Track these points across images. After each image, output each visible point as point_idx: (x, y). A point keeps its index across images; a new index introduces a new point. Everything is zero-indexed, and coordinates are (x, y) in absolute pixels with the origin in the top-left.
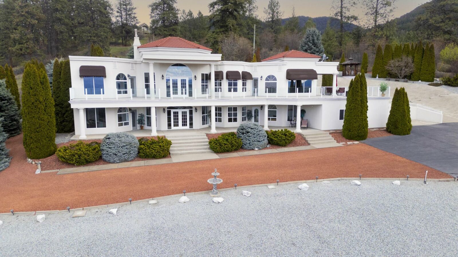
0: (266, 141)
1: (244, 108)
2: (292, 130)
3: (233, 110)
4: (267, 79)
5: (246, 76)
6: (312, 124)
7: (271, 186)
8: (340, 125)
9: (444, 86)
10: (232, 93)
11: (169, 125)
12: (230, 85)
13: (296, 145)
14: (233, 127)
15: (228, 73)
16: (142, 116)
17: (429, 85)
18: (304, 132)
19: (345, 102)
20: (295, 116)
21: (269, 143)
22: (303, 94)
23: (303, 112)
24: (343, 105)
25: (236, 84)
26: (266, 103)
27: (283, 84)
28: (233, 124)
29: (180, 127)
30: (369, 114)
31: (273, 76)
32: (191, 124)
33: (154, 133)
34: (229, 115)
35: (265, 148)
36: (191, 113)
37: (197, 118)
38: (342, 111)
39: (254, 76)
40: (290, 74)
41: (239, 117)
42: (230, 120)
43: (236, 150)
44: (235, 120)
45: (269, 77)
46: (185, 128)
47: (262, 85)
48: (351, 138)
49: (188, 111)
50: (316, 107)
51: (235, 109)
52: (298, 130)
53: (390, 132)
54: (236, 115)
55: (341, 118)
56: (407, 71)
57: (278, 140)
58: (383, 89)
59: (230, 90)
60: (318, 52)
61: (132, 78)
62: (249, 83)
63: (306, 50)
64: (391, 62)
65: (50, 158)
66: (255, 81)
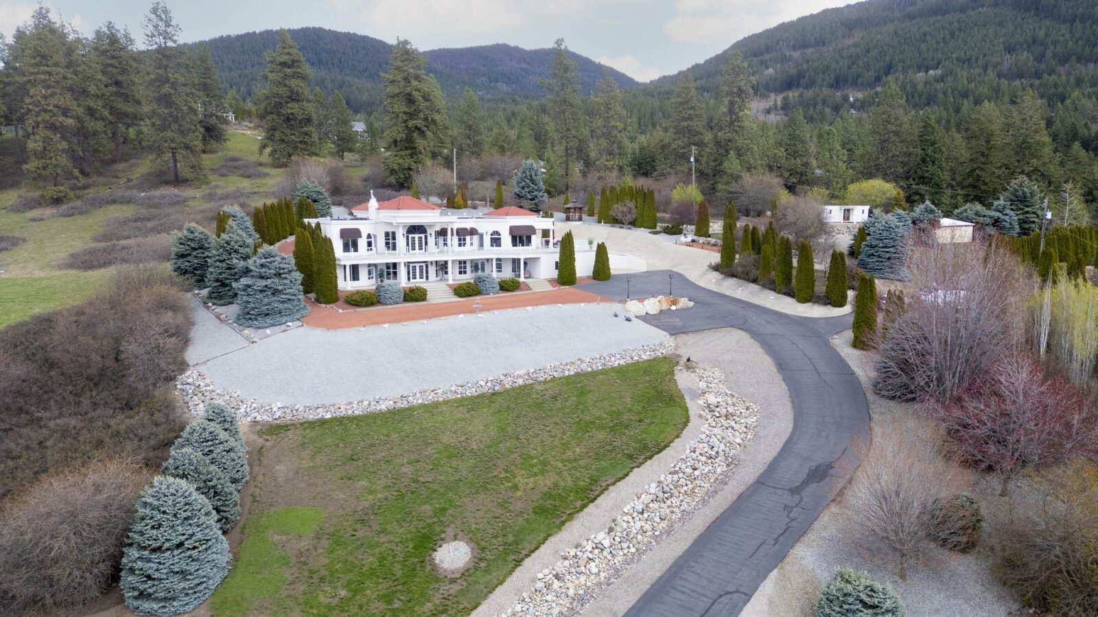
0: (498, 288)
1: (472, 261)
2: (517, 279)
3: (462, 264)
4: (492, 234)
5: (473, 232)
6: (534, 274)
8: (555, 274)
9: (662, 234)
10: (462, 248)
11: (409, 279)
12: (460, 240)
13: (521, 290)
14: (468, 277)
15: (458, 230)
16: (382, 271)
17: (650, 233)
18: (527, 281)
19: (558, 255)
20: (519, 268)
21: (501, 289)
22: (525, 248)
23: (525, 264)
24: (557, 258)
25: (465, 240)
26: (494, 257)
27: (506, 239)
28: (463, 276)
29: (418, 279)
30: (576, 264)
31: (497, 232)
32: (427, 278)
34: (460, 268)
35: (499, 293)
36: (427, 267)
37: (432, 270)
38: (557, 263)
39: (480, 231)
40: (512, 230)
41: (468, 269)
42: (460, 273)
43: (476, 295)
44: (465, 272)
45: (494, 232)
46: (421, 280)
47: (487, 240)
48: (563, 284)
49: (424, 265)
50: (535, 259)
51: (465, 262)
52: (522, 279)
53: (595, 279)
54: (465, 267)
55: (556, 268)
56: (629, 218)
57: (507, 287)
58: (591, 243)
59: (460, 245)
60: (537, 190)
61: (375, 236)
62: (476, 238)
63: (523, 188)
64: (615, 206)
65: (338, 303)
66: (481, 236)
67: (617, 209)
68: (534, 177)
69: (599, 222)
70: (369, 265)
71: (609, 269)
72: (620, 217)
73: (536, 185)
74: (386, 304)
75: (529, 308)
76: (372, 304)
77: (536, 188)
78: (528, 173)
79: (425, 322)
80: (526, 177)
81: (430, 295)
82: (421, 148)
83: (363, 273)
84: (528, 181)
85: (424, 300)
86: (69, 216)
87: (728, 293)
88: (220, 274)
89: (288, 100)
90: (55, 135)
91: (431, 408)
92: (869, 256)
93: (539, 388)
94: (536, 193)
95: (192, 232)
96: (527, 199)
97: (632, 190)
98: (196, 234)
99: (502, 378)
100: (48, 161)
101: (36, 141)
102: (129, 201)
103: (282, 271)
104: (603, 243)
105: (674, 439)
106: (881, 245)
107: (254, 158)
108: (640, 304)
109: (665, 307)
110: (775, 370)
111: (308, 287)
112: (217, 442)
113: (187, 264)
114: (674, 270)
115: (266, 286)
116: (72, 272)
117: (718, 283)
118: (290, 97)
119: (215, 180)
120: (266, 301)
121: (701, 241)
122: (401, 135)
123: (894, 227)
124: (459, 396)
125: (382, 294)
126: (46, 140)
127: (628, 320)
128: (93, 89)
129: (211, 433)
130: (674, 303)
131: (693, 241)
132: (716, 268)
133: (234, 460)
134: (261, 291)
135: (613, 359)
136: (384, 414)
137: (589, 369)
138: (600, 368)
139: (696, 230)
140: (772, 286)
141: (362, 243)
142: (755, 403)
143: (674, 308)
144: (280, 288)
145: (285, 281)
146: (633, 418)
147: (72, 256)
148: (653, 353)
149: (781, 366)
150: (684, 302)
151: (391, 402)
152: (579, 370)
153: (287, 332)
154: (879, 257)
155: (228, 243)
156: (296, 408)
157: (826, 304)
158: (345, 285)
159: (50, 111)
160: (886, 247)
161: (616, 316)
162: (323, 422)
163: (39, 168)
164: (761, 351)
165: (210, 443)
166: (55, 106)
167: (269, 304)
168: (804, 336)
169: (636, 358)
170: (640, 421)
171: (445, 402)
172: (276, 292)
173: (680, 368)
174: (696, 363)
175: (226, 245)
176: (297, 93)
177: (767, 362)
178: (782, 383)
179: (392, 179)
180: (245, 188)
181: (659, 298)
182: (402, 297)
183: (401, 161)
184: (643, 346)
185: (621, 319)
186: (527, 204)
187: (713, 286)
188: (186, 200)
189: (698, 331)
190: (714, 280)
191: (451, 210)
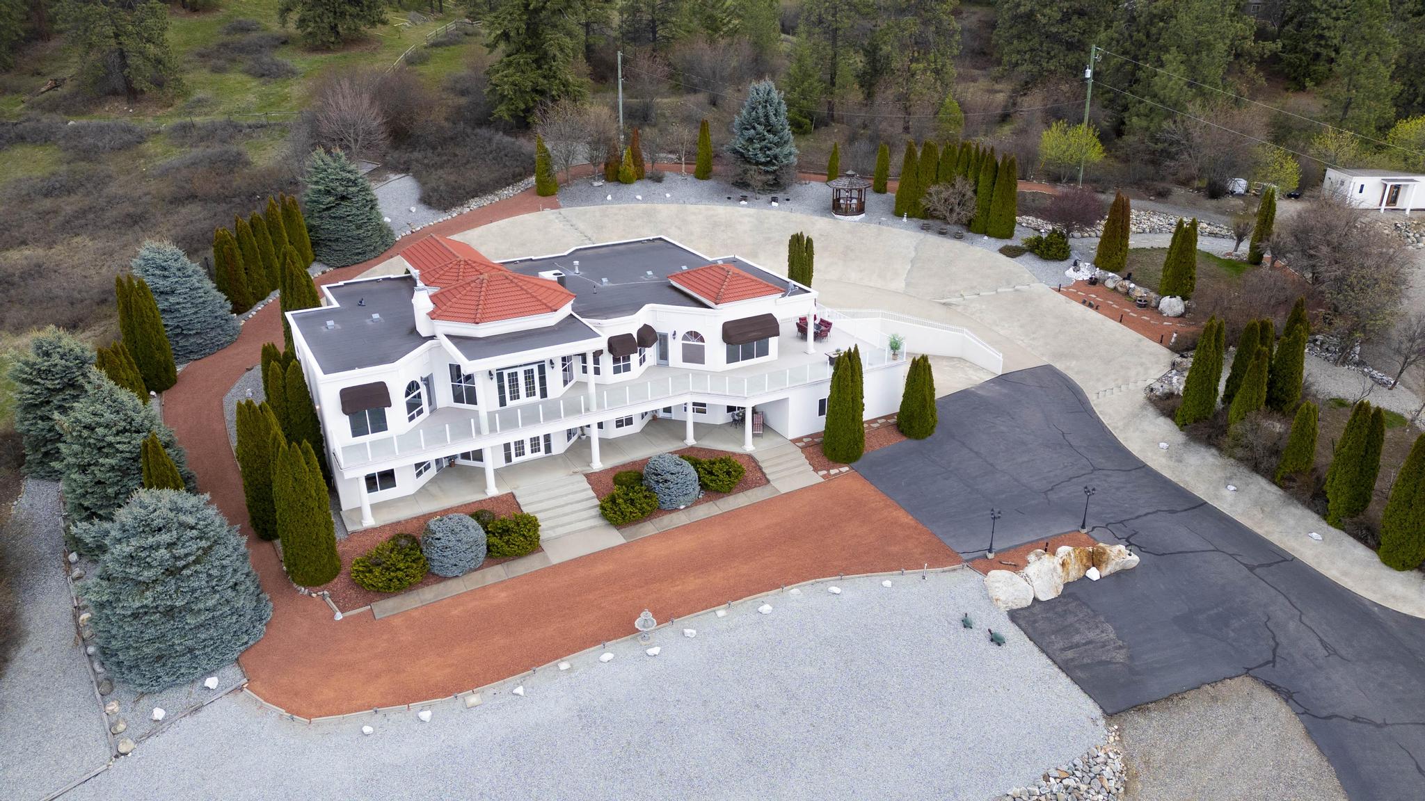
0: (696, 487)
2: (738, 450)
4: (685, 338)
6: (772, 422)
7: (721, 612)
8: (816, 427)
9: (1027, 258)
10: (623, 376)
11: (509, 458)
13: (746, 485)
15: (611, 343)
17: (1002, 251)
18: (759, 446)
21: (704, 486)
22: (755, 361)
23: (756, 416)
25: (627, 358)
26: (689, 400)
27: (716, 349)
28: (625, 429)
29: (529, 455)
31: (696, 333)
32: (548, 447)
33: (493, 491)
34: (619, 421)
35: (697, 502)
37: (558, 438)
38: (822, 402)
39: (659, 329)
40: (728, 329)
41: (637, 420)
43: (649, 517)
44: (629, 423)
45: (689, 334)
47: (676, 352)
48: (837, 460)
50: (777, 402)
52: (749, 446)
53: (902, 432)
54: (629, 419)
58: (895, 347)
59: (617, 370)
60: (777, 145)
61: (428, 381)
62: (651, 352)
63: (750, 140)
64: (933, 189)
65: (339, 582)
66: (664, 339)
67: (938, 193)
68: (773, 119)
69: (899, 214)
72: (940, 209)
73: (775, 135)
74: (444, 579)
75: (765, 604)
76: (413, 585)
77: (776, 139)
80: (757, 118)
81: (546, 532)
82: (555, 47)
83: (402, 474)
84: (760, 128)
85: (530, 553)
87: (1201, 491)
94: (775, 150)
96: (758, 163)
97: (968, 153)
104: (924, 356)
108: (1016, 578)
109: (1074, 574)
114: (1059, 366)
121: (1110, 284)
125: (435, 556)
127: (996, 640)
130: (1096, 559)
131: (1093, 282)
132: (1165, 404)
139: (1099, 247)
141: (396, 413)
143: (1094, 574)
153: (202, 715)
161: (967, 624)
179: (502, 111)
180: (246, 111)
181: (1063, 550)
182: (482, 556)
183: (517, 78)
184: (1046, 778)
185: (978, 636)
186: (756, 178)
187: (1164, 461)
188: (141, 139)
189: (1168, 698)
190: (1163, 445)
191: (611, 187)
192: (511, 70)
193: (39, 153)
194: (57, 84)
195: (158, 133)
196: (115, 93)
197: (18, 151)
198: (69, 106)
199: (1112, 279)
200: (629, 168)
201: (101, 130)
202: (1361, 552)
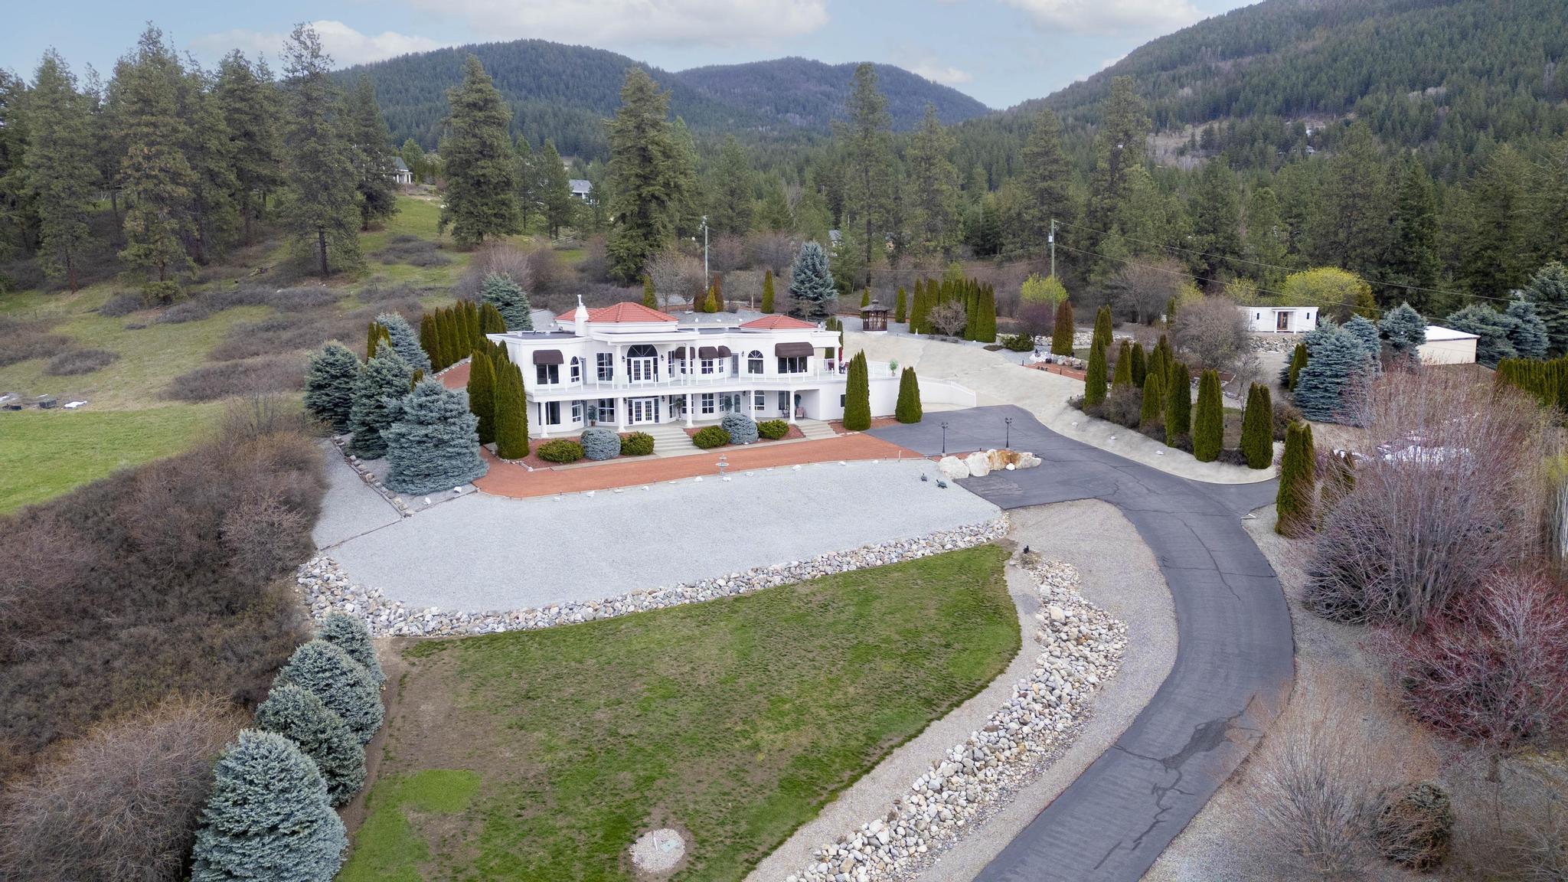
0: (757, 435)
1: (721, 394)
2: (785, 421)
3: (708, 398)
4: (750, 356)
5: (723, 352)
6: (809, 414)
7: (769, 469)
8: (839, 413)
9: (1004, 351)
10: (707, 376)
11: (631, 421)
12: (704, 364)
13: (790, 437)
14: (716, 417)
15: (701, 350)
16: (593, 409)
17: (985, 348)
18: (800, 423)
19: (845, 386)
20: (788, 403)
21: (760, 437)
22: (798, 374)
23: (798, 397)
24: (843, 390)
25: (711, 364)
26: (752, 388)
27: (771, 363)
28: (708, 416)
29: (644, 421)
30: (870, 399)
31: (758, 352)
32: (657, 418)
33: (622, 430)
34: (704, 404)
35: (756, 442)
36: (656, 402)
37: (664, 409)
38: (843, 396)
39: (733, 351)
40: (779, 349)
41: (716, 406)
42: (705, 411)
43: (724, 445)
44: (711, 411)
45: (753, 352)
46: (649, 422)
47: (744, 364)
48: (851, 428)
49: (652, 400)
50: (812, 392)
51: (711, 396)
52: (792, 421)
53: (898, 420)
54: (711, 403)
55: (843, 405)
56: (956, 326)
57: (770, 432)
58: (893, 367)
59: (704, 371)
60: (822, 285)
61: (583, 361)
62: (727, 362)
63: (802, 282)
64: (935, 309)
65: (528, 458)
66: (735, 358)
67: (938, 313)
68: (818, 267)
69: (912, 332)
70: (574, 402)
71: (919, 406)
72: (942, 324)
73: (821, 278)
74: (595, 460)
75: (797, 467)
76: (575, 460)
77: (821, 282)
78: (810, 261)
79: (647, 488)
80: (807, 267)
81: (657, 446)
82: (659, 225)
83: (565, 414)
84: (809, 273)
85: (649, 454)
86: (180, 322)
87: (1094, 443)
88: (367, 414)
89: (477, 156)
90: (161, 209)
91: (646, 620)
92: (1310, 389)
93: (803, 590)
94: (821, 290)
95: (332, 354)
96: (808, 298)
97: (961, 284)
98: (338, 356)
99: (751, 574)
100: (152, 246)
101: (135, 219)
102: (259, 301)
103: (448, 414)
104: (911, 369)
105: (996, 675)
106: (1329, 373)
107: (431, 237)
108: (960, 462)
109: (997, 466)
110: (1156, 568)
111: (486, 434)
112: (338, 672)
113: (325, 398)
114: (1018, 405)
115: (426, 435)
116: (177, 404)
117: (1080, 428)
118: (481, 153)
119: (376, 269)
120: (426, 456)
121: (1060, 362)
122: (631, 208)
123: (1349, 345)
124: (687, 601)
125: (590, 444)
126: (150, 218)
127: (942, 486)
128: (213, 145)
129: (329, 659)
130: (1012, 459)
131: (1049, 361)
132: (1078, 405)
133: (360, 698)
134: (419, 442)
135: (914, 547)
136: (579, 627)
137: (879, 563)
138: (895, 560)
139: (1054, 345)
140: (1159, 434)
141: (564, 371)
142: (1122, 620)
143: (1011, 467)
144: (446, 437)
145: (453, 428)
146: (937, 642)
147: (180, 381)
148: (974, 539)
149: (1165, 562)
150: (1027, 458)
151: (590, 610)
152: (863, 564)
153: (455, 501)
154: (1326, 390)
155: (378, 371)
156: (458, 616)
157: (1239, 464)
158: (539, 430)
159: (155, 177)
160: (1337, 376)
161: (924, 479)
162: (493, 638)
163: (140, 256)
164: (1136, 536)
165: (327, 674)
166: (161, 170)
167: (430, 461)
168: (1204, 514)
169: (949, 546)
170: (947, 646)
171: (667, 611)
172: (440, 443)
173: (1012, 562)
174: (1038, 555)
175: (375, 374)
176: (491, 146)
177: (1145, 555)
178: (1165, 588)
179: (619, 270)
180: (416, 282)
181: (990, 452)
182: (618, 449)
183: (631, 244)
184: (961, 528)
185: (931, 484)
186: (807, 306)
187: (1074, 432)
188: (336, 299)
189: (1044, 504)
190: (1075, 423)
191: (700, 315)
192: (626, 240)
193: (254, 310)
194: (262, 271)
195: (348, 296)
196: (312, 274)
197: (238, 310)
198: (276, 282)
199: (1061, 359)
200: (711, 300)
201: (306, 295)
202: (1185, 456)
